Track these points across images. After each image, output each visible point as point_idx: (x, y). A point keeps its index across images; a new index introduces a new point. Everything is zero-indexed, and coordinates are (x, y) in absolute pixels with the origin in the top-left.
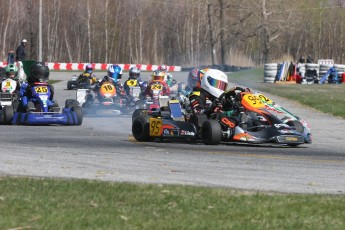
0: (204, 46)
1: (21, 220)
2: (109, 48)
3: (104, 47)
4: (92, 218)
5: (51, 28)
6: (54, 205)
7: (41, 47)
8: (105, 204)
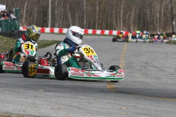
0: (167, 19)
2: (99, 18)
3: (95, 18)
5: (58, 3)
7: (50, 17)
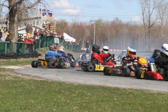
0: (144, 45)
1: (82, 99)
4: (104, 99)
5: (97, 38)
6: (93, 94)
8: (109, 94)
